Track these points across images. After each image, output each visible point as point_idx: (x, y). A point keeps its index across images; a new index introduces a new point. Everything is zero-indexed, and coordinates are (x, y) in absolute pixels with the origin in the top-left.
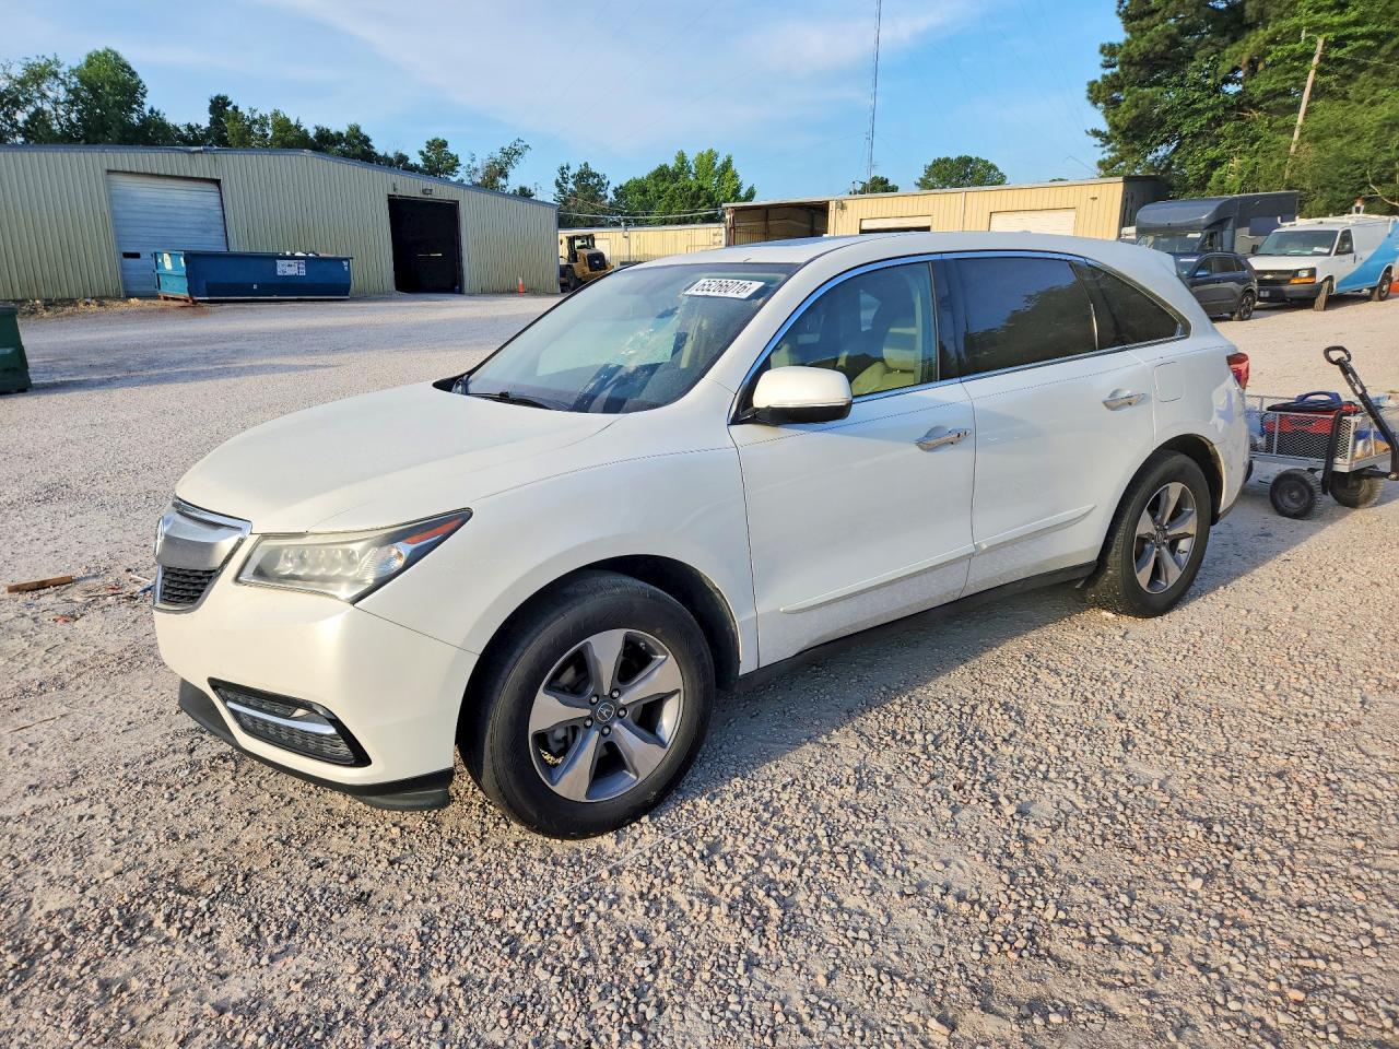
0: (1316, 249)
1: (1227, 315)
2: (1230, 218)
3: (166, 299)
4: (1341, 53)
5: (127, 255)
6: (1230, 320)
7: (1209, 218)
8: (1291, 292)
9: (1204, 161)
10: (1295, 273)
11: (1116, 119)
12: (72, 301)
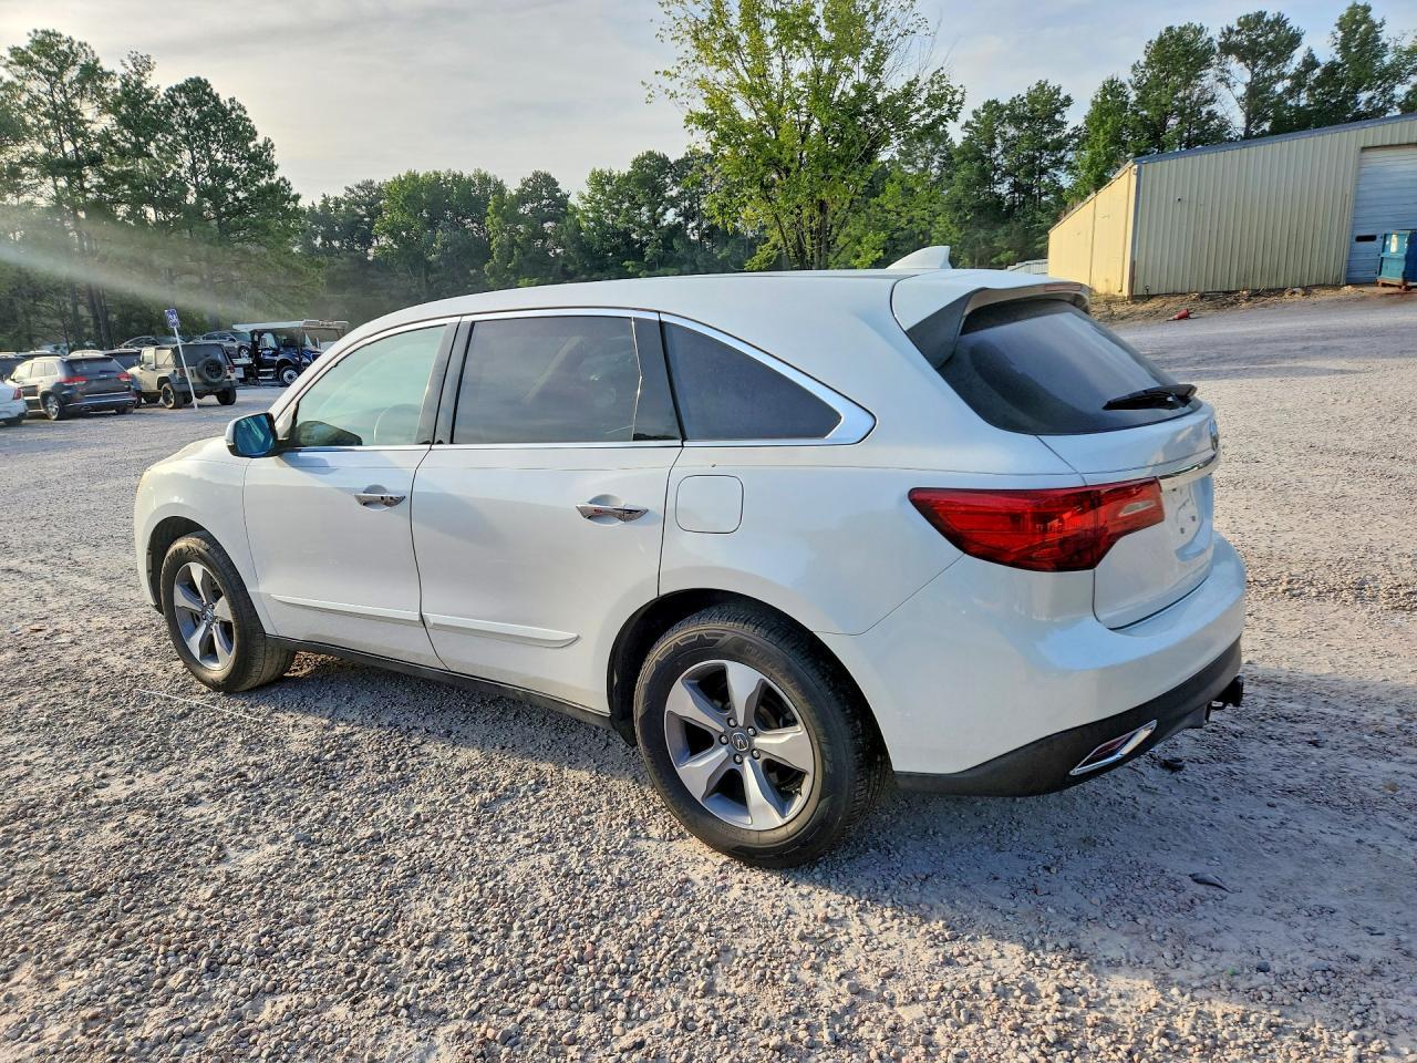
3: (1384, 285)
5: (1360, 239)
12: (1280, 291)
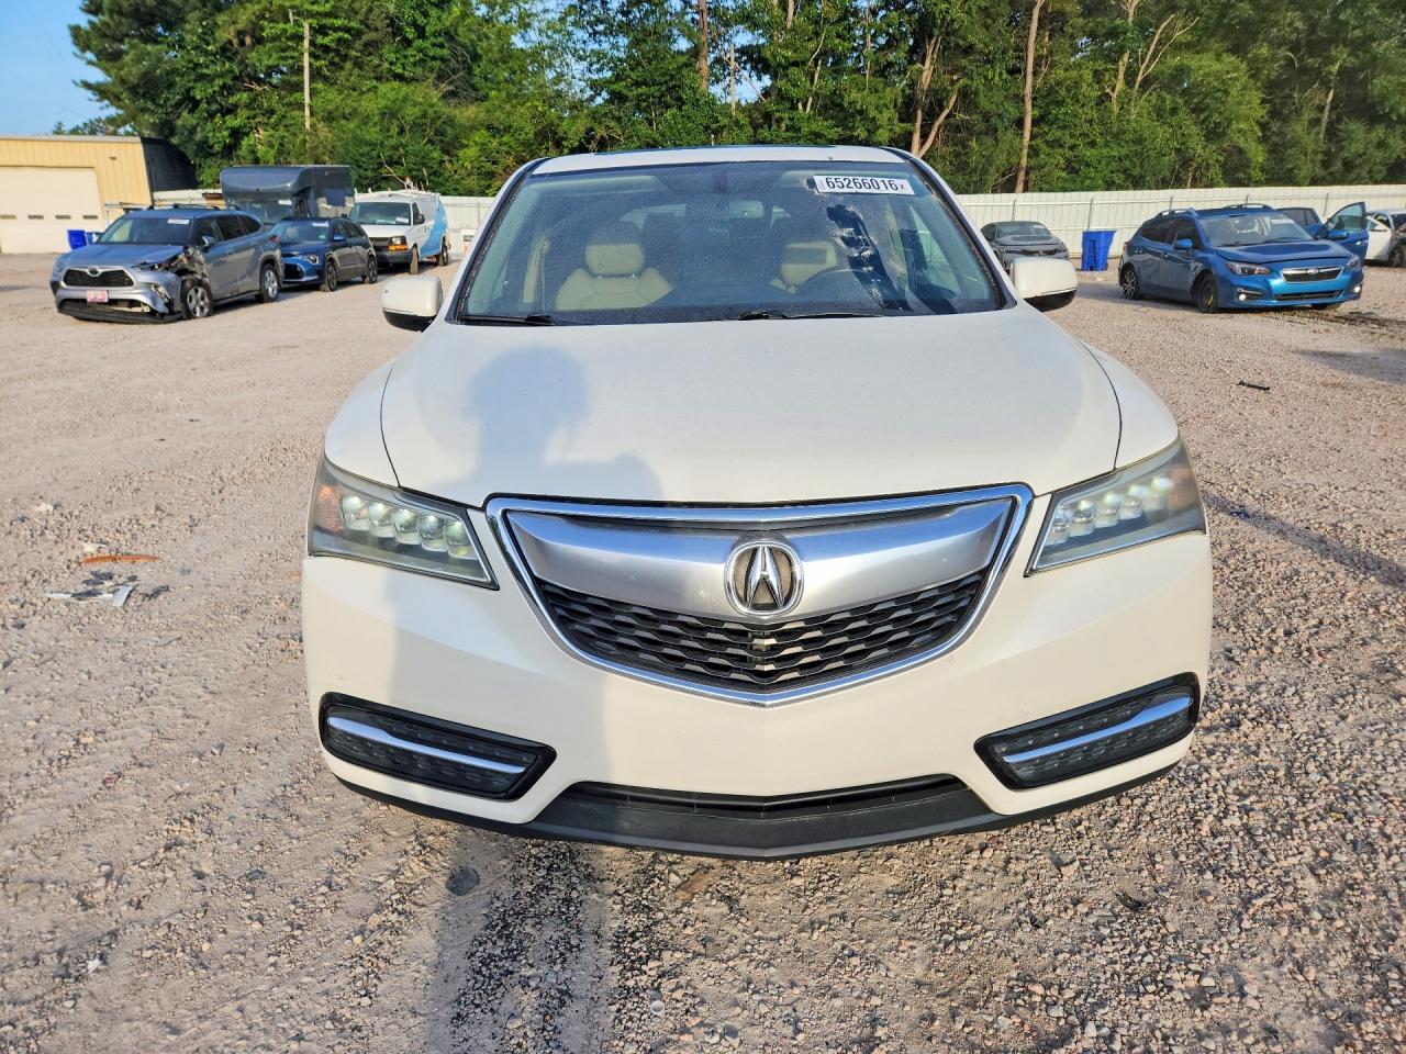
0: (398, 219)
1: (360, 279)
2: (309, 188)
4: (326, 41)
6: (363, 282)
7: (293, 186)
8: (392, 257)
9: (227, 128)
10: (389, 240)
11: (122, 73)
